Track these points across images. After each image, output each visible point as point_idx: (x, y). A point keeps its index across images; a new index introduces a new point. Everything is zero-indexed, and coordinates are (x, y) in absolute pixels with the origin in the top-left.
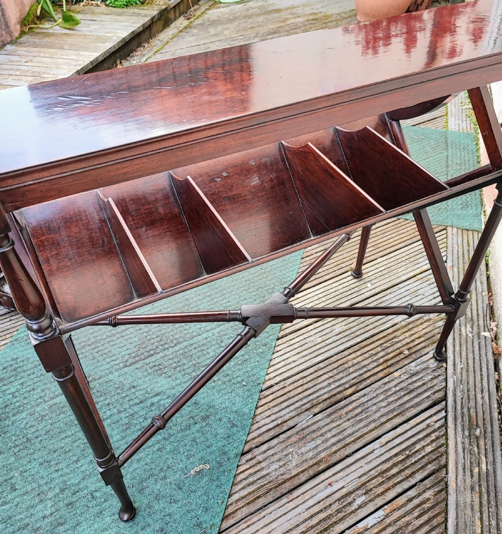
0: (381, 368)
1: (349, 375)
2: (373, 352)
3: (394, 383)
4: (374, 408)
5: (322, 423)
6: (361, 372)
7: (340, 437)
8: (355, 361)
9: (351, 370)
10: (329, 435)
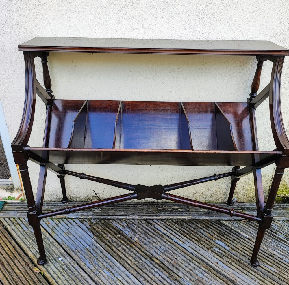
0: (134, 247)
1: (145, 262)
2: (123, 252)
3: (143, 240)
4: (164, 248)
5: (184, 272)
6: (140, 256)
7: (188, 262)
8: (133, 260)
9: (141, 261)
10: (190, 267)
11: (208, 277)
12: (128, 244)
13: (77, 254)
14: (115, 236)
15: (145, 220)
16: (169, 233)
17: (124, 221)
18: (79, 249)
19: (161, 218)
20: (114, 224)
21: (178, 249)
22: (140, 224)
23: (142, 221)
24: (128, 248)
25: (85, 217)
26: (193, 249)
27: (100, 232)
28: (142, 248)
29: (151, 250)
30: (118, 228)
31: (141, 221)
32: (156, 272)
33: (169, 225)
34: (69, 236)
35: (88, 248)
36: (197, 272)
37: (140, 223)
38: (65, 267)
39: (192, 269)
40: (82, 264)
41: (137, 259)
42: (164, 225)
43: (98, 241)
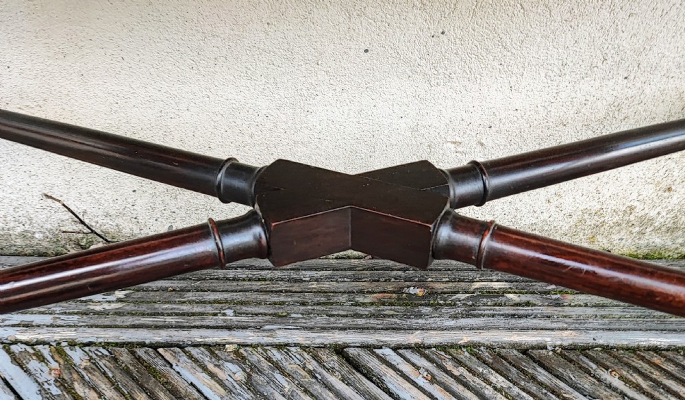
15: (340, 350)
17: (233, 356)
19: (419, 341)
20: (183, 372)
22: (310, 371)
23: (323, 355)
25: (41, 337)
30: (197, 395)
31: (315, 357)
33: (458, 379)
37: (312, 365)
42: (433, 380)
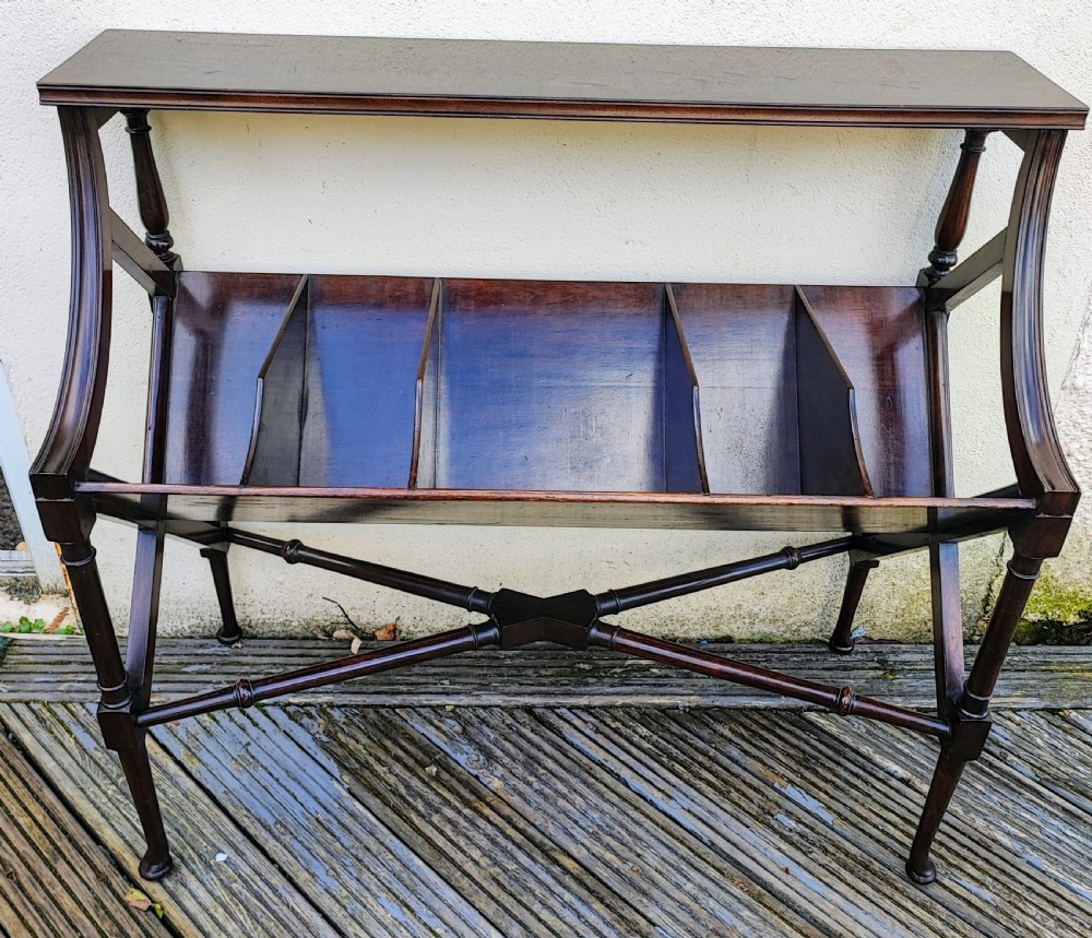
0: (487, 811)
1: (526, 869)
2: (448, 830)
3: (521, 786)
4: (596, 815)
5: (668, 904)
6: (510, 846)
7: (683, 866)
8: (484, 862)
9: (512, 866)
10: (689, 887)
11: (752, 921)
12: (467, 803)
13: (282, 837)
14: (419, 770)
15: (529, 710)
16: (614, 760)
17: (451, 714)
18: (289, 819)
19: (586, 703)
20: (415, 725)
21: (649, 822)
22: (508, 725)
23: (518, 714)
24: (465, 817)
25: (307, 700)
26: (700, 819)
27: (363, 755)
28: (516, 818)
29: (551, 825)
30: (427, 742)
31: (512, 715)
32: (565, 904)
33: (615, 730)
34: (251, 771)
35: (322, 815)
36: (712, 903)
37: (509, 720)
38: (240, 888)
39: (695, 892)
40: (302, 878)
41: (500, 857)
42: (597, 731)
43: (357, 789)
